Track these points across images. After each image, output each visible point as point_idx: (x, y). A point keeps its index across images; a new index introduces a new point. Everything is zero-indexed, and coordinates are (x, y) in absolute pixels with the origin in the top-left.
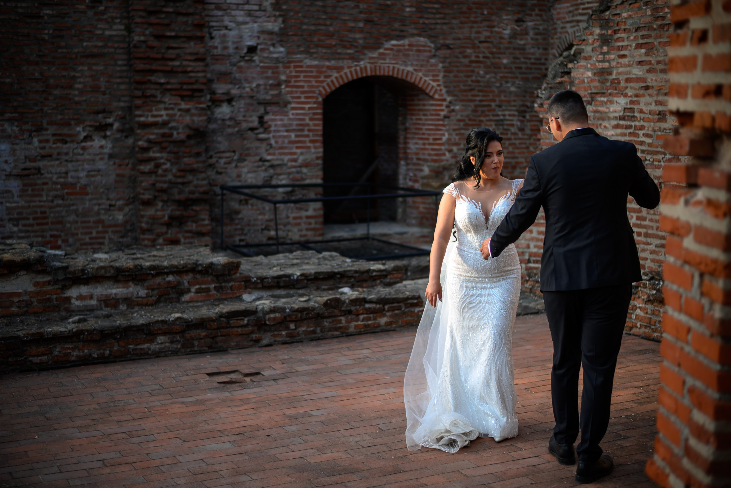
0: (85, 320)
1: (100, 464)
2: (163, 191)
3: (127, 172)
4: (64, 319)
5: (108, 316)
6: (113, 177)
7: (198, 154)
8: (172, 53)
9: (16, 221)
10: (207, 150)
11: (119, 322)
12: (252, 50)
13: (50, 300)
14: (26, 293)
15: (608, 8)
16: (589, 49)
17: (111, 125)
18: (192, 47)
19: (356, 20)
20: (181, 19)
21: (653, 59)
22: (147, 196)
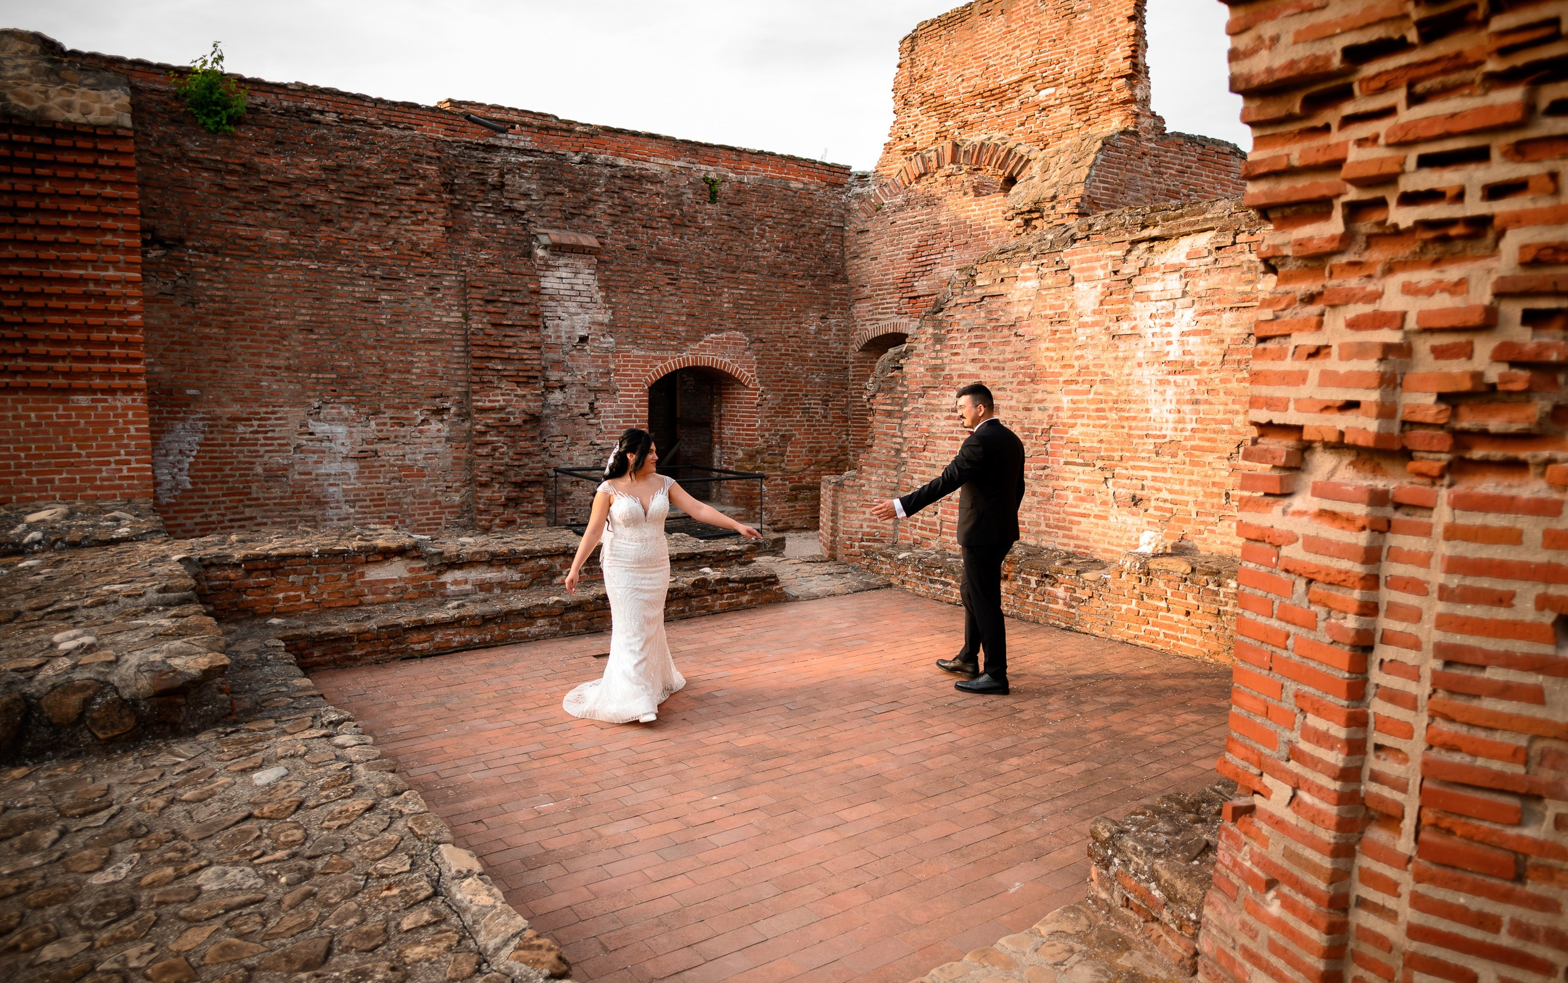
0: (463, 605)
1: (525, 758)
2: (500, 473)
3: (464, 455)
4: (442, 604)
5: (485, 601)
6: (450, 459)
7: (533, 438)
8: (508, 341)
9: (352, 503)
10: (541, 435)
11: (499, 606)
12: (583, 339)
13: (424, 585)
14: (401, 579)
15: (942, 310)
16: (922, 346)
17: (448, 409)
18: (528, 335)
19: (679, 314)
20: (517, 308)
21: (987, 358)
22: (484, 479)
